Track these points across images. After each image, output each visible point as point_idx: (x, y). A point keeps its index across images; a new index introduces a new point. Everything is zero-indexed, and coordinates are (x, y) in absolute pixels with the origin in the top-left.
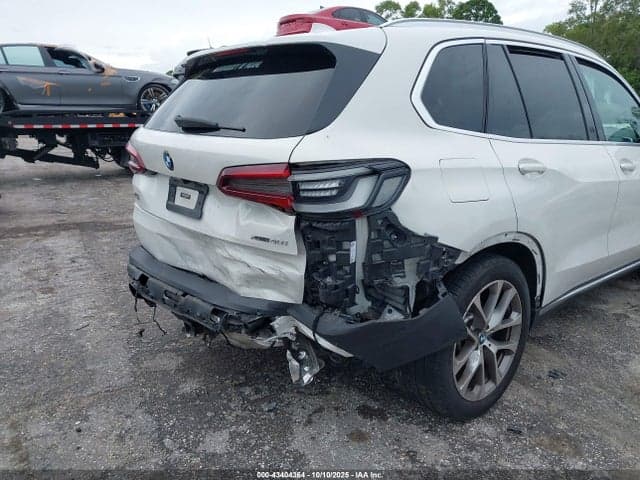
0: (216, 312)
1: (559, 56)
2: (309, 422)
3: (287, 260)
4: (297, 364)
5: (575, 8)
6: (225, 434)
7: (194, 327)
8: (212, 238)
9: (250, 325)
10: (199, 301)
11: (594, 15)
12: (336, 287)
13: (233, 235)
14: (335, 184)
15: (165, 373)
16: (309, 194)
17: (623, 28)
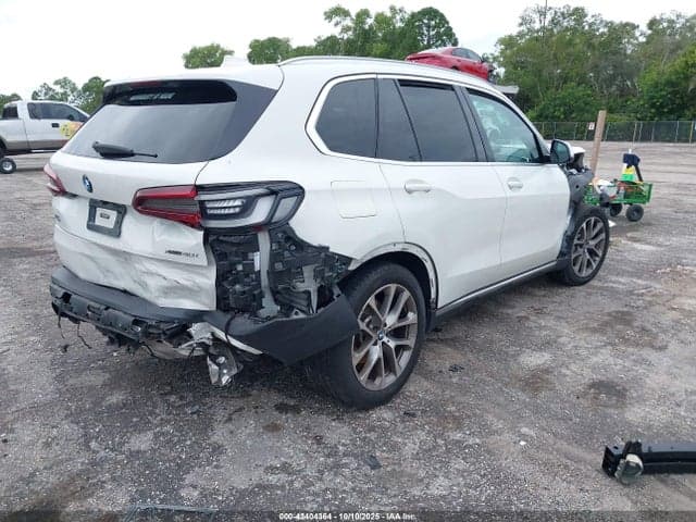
0: (137, 322)
1: (451, 88)
2: (230, 419)
3: (199, 270)
4: (216, 367)
5: (524, 21)
6: (150, 435)
7: (118, 339)
8: (132, 254)
9: (168, 332)
10: (120, 314)
11: (543, 28)
12: (244, 292)
13: (150, 250)
14: (238, 203)
15: (91, 388)
16: (216, 212)
17: (570, 43)
